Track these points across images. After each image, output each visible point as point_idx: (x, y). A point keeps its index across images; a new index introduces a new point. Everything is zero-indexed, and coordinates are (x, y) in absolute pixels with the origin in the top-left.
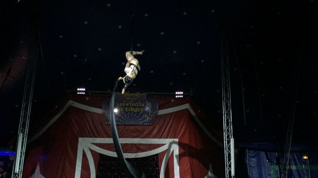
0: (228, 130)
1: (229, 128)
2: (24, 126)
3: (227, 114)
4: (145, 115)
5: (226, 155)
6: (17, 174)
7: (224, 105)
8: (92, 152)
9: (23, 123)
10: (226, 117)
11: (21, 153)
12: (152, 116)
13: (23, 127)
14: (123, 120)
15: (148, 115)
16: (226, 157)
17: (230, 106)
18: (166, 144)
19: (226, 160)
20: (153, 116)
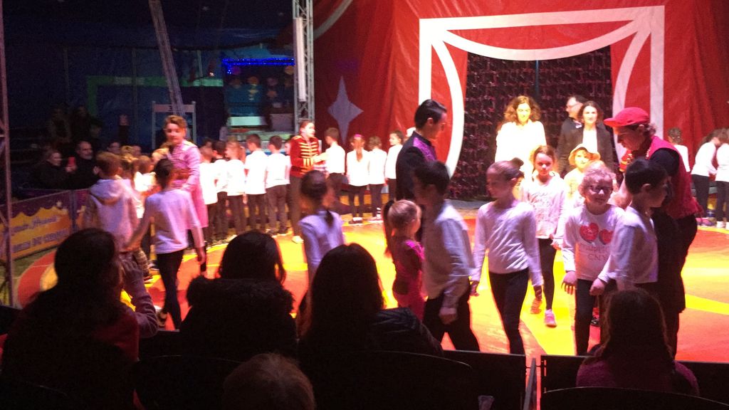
2: (302, 2)
6: (304, 103)
8: (453, 50)
11: (306, 59)
18: (631, 21)
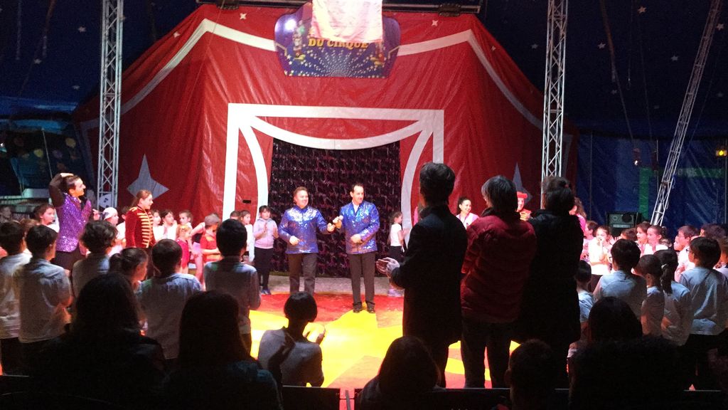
0: (554, 92)
1: (556, 86)
2: (111, 75)
3: (555, 55)
4: (371, 56)
5: (546, 145)
7: (550, 33)
9: (109, 68)
10: (553, 61)
12: (385, 59)
13: (109, 77)
14: (321, 66)
15: (377, 57)
16: (546, 150)
17: (563, 36)
18: (417, 121)
19: (545, 155)
20: (387, 57)
